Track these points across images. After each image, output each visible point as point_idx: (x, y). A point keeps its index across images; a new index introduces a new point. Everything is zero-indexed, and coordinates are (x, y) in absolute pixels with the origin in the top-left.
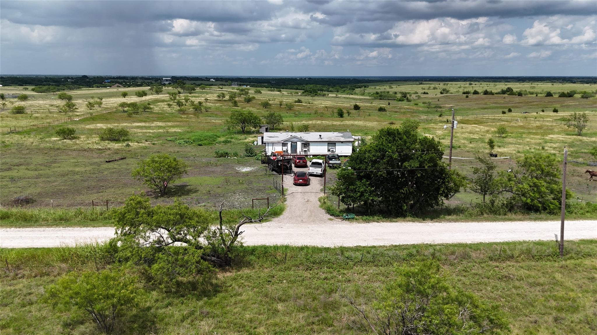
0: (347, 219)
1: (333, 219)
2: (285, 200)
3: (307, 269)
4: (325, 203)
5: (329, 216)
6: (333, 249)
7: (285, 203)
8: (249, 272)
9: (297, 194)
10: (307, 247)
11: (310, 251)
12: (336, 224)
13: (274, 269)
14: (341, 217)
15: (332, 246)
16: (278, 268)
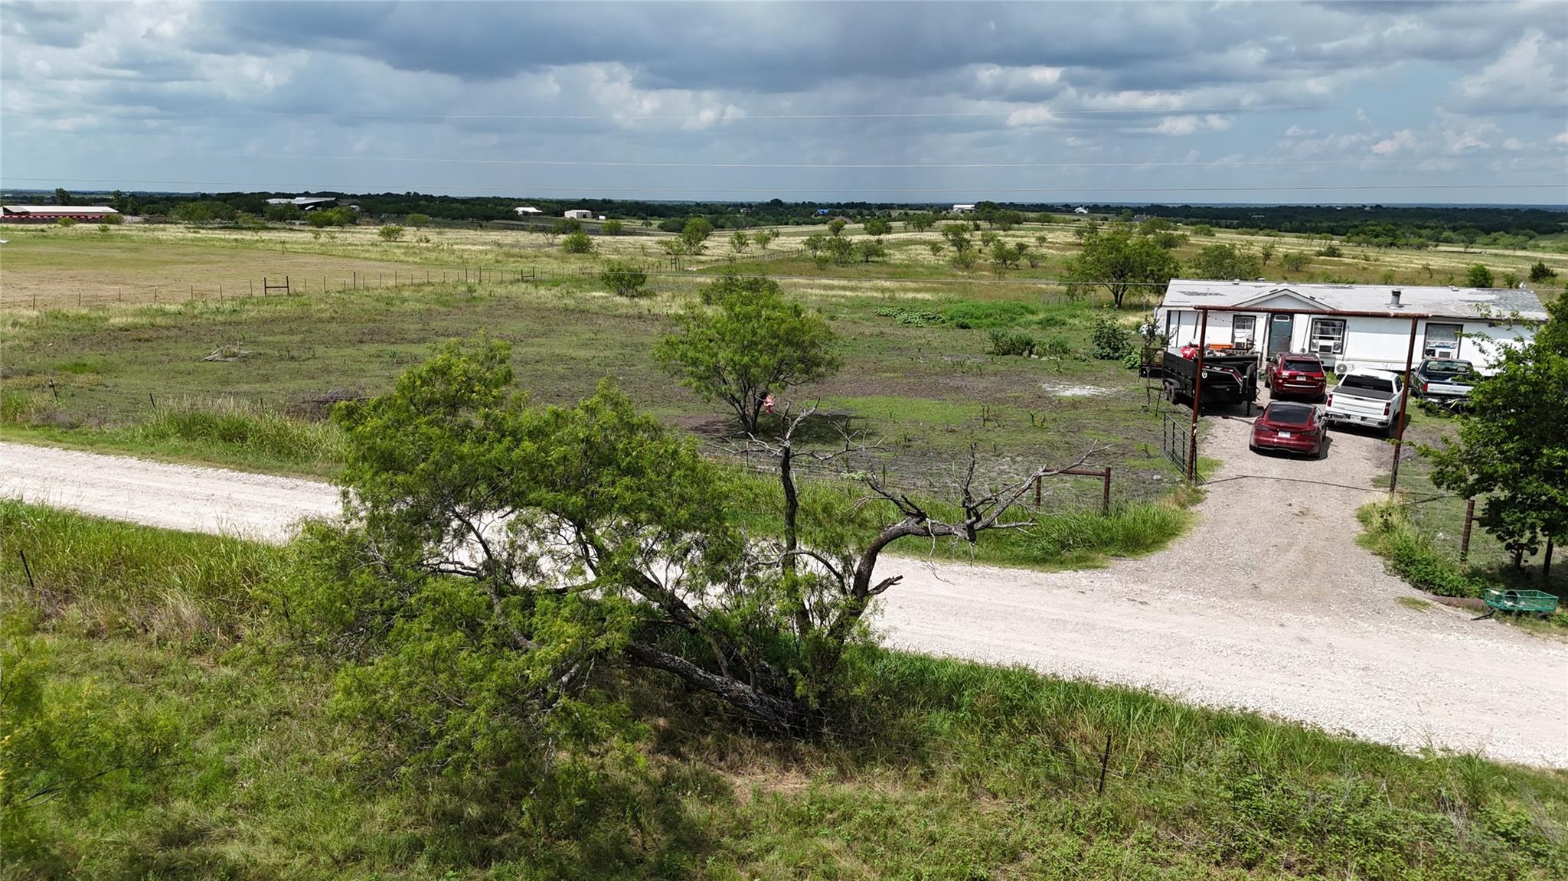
0: (1508, 612)
1: (1426, 604)
2: (1196, 498)
3: (1227, 855)
4: (1387, 527)
5: (1406, 589)
6: (1412, 761)
7: (1193, 509)
8: (896, 793)
9: (1255, 481)
10: (1253, 723)
11: (1266, 747)
12: (1444, 627)
13: (1031, 808)
14: (1473, 600)
15: (1411, 744)
16: (1059, 806)
